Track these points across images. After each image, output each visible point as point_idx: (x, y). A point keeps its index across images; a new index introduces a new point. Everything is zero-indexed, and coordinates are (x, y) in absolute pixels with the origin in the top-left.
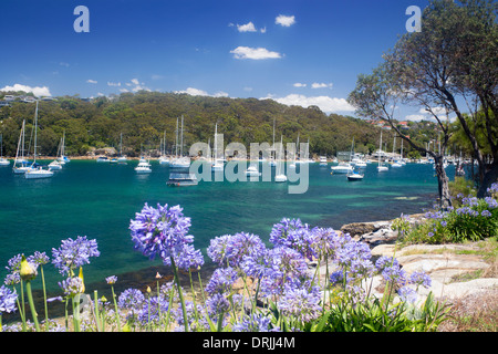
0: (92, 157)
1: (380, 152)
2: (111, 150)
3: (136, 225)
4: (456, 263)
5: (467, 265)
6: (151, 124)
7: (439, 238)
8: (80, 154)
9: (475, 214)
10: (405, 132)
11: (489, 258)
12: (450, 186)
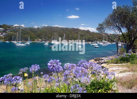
0: (36, 41)
1: (103, 41)
2: (40, 40)
3: (49, 64)
4: (121, 68)
5: (123, 69)
6: (50, 34)
7: (117, 62)
8: (33, 41)
9: (125, 57)
10: (109, 36)
11: (129, 67)
12: (120, 50)
